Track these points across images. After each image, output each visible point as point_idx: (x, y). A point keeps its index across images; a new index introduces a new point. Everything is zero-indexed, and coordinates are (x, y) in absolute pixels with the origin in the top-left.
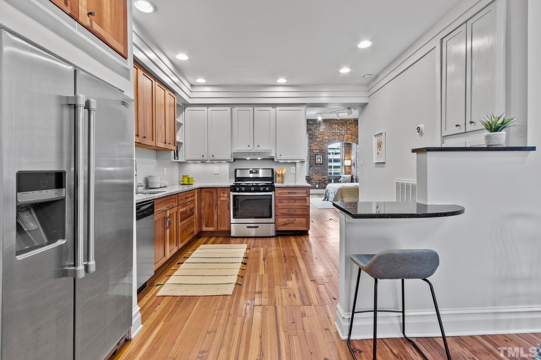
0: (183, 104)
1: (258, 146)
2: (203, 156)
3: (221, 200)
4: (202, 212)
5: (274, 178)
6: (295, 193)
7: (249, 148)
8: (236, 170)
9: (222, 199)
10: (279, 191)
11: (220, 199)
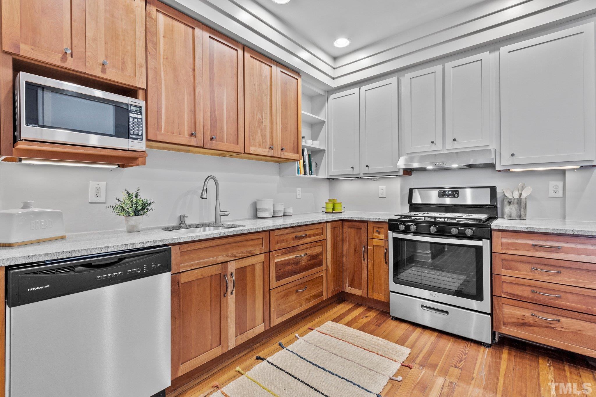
0: (325, 91)
1: (455, 140)
2: (352, 168)
3: (375, 244)
4: (344, 261)
5: (496, 206)
6: (557, 250)
7: (434, 148)
8: (411, 191)
9: (375, 242)
10: (505, 240)
11: (372, 242)
